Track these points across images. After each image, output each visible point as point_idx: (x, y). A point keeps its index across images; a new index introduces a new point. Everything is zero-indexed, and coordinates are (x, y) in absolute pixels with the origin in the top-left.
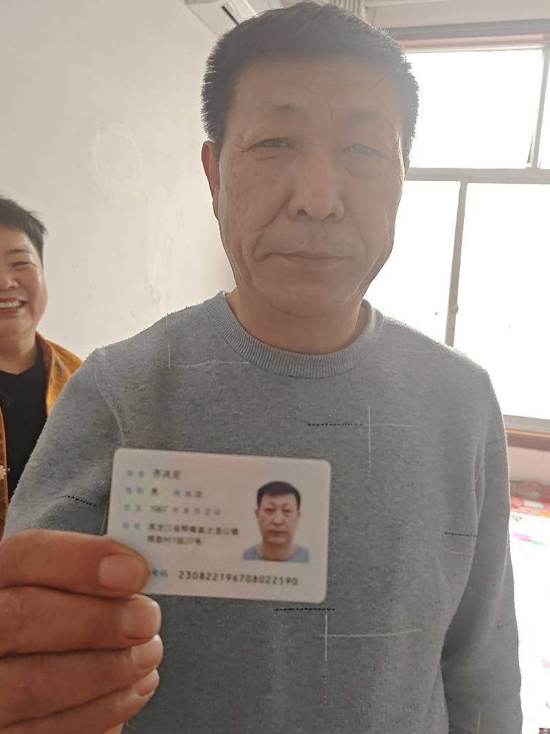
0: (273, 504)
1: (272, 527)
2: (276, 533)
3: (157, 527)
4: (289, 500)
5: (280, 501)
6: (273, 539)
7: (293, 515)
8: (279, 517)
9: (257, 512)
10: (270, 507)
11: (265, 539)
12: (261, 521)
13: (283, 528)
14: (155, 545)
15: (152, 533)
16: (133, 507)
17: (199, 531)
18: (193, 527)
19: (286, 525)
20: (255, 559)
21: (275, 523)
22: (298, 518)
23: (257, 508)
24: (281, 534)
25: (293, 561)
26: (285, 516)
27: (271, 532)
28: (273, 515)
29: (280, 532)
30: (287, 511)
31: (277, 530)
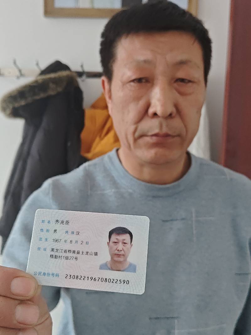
0: (117, 239)
2: (119, 255)
3: (55, 250)
4: (127, 237)
10: (116, 241)
12: (111, 249)
13: (122, 253)
14: (54, 260)
15: (52, 253)
16: (43, 240)
17: (77, 253)
18: (74, 251)
19: (124, 251)
20: (106, 269)
21: (118, 250)
22: (131, 248)
23: (109, 241)
24: (121, 256)
25: (127, 271)
26: (124, 246)
27: (115, 254)
28: (117, 245)
29: (120, 255)
30: (125, 243)
31: (119, 254)
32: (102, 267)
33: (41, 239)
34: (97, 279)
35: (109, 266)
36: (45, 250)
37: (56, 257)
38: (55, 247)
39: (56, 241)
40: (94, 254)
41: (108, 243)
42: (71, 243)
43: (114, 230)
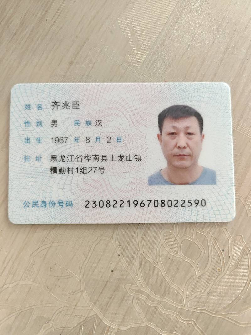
0: (174, 127)
1: (176, 151)
2: (181, 157)
3: (59, 159)
4: (192, 123)
5: (182, 124)
6: (177, 163)
7: (197, 137)
8: (182, 140)
9: (159, 137)
10: (173, 131)
11: (170, 163)
12: (165, 146)
13: (187, 151)
14: (58, 176)
15: (54, 164)
16: (33, 140)
17: (102, 159)
18: (96, 156)
19: (190, 148)
20: (162, 184)
21: (179, 147)
22: (202, 141)
23: (159, 133)
24: (186, 157)
25: (201, 184)
26: (188, 138)
27: (175, 155)
28: (176, 139)
29: (184, 155)
30: (190, 134)
31: (182, 154)
32: (154, 180)
33: (27, 140)
34: (147, 203)
35: (166, 178)
36: (39, 159)
37: (61, 171)
38: (58, 153)
39: (59, 140)
40: (134, 159)
41: (158, 135)
42: (88, 141)
43: (166, 111)
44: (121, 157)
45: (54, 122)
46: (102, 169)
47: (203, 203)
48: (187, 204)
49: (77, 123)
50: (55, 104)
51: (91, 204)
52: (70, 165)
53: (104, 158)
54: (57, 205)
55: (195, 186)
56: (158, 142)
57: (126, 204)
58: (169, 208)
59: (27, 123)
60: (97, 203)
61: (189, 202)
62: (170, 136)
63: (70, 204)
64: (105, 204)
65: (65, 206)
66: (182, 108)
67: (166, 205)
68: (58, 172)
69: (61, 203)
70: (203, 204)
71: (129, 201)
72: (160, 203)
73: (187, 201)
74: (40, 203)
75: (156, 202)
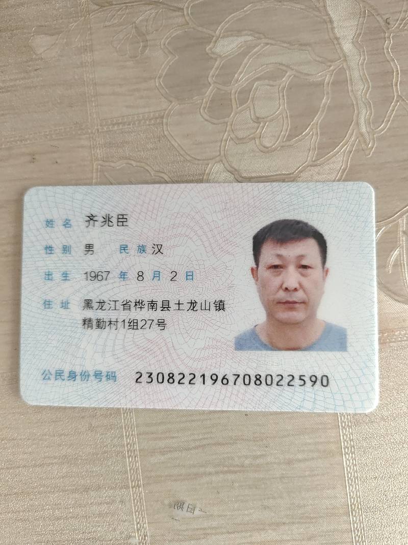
0: (279, 256)
1: (282, 295)
2: (290, 305)
3: (95, 305)
4: (309, 248)
6: (284, 315)
7: (316, 273)
8: (292, 277)
9: (254, 271)
10: (277, 262)
12: (263, 287)
13: (300, 295)
14: (95, 332)
15: (89, 314)
16: (57, 276)
17: (162, 307)
18: (152, 302)
19: (304, 291)
20: (257, 349)
21: (286, 289)
22: (324, 279)
23: (254, 266)
24: (297, 306)
25: (321, 349)
26: (303, 275)
27: (279, 303)
28: (282, 275)
29: (295, 303)
30: (305, 267)
31: (290, 300)
32: (244, 343)
33: (49, 276)
34: (232, 379)
35: (264, 338)
36: (65, 305)
37: (100, 324)
38: (94, 297)
39: (95, 276)
40: (213, 308)
41: (252, 269)
42: (140, 278)
43: (266, 230)
44: (193, 304)
45: (89, 247)
46: (162, 324)
47: (325, 381)
48: (297, 382)
49: (124, 248)
50: (91, 218)
51: (145, 377)
52: (113, 316)
53: (166, 306)
54: (92, 378)
55: (311, 352)
56: (253, 281)
57: (199, 380)
58: (267, 388)
59: (49, 249)
60: (154, 376)
61: (301, 379)
62: (272, 270)
63: (111, 376)
64: (166, 378)
65: (104, 379)
66: (292, 225)
67: (264, 382)
68: (95, 327)
69: (98, 375)
70: (325, 383)
71: (203, 376)
72: (253, 379)
73: (297, 377)
74: (66, 374)
75: (247, 377)
